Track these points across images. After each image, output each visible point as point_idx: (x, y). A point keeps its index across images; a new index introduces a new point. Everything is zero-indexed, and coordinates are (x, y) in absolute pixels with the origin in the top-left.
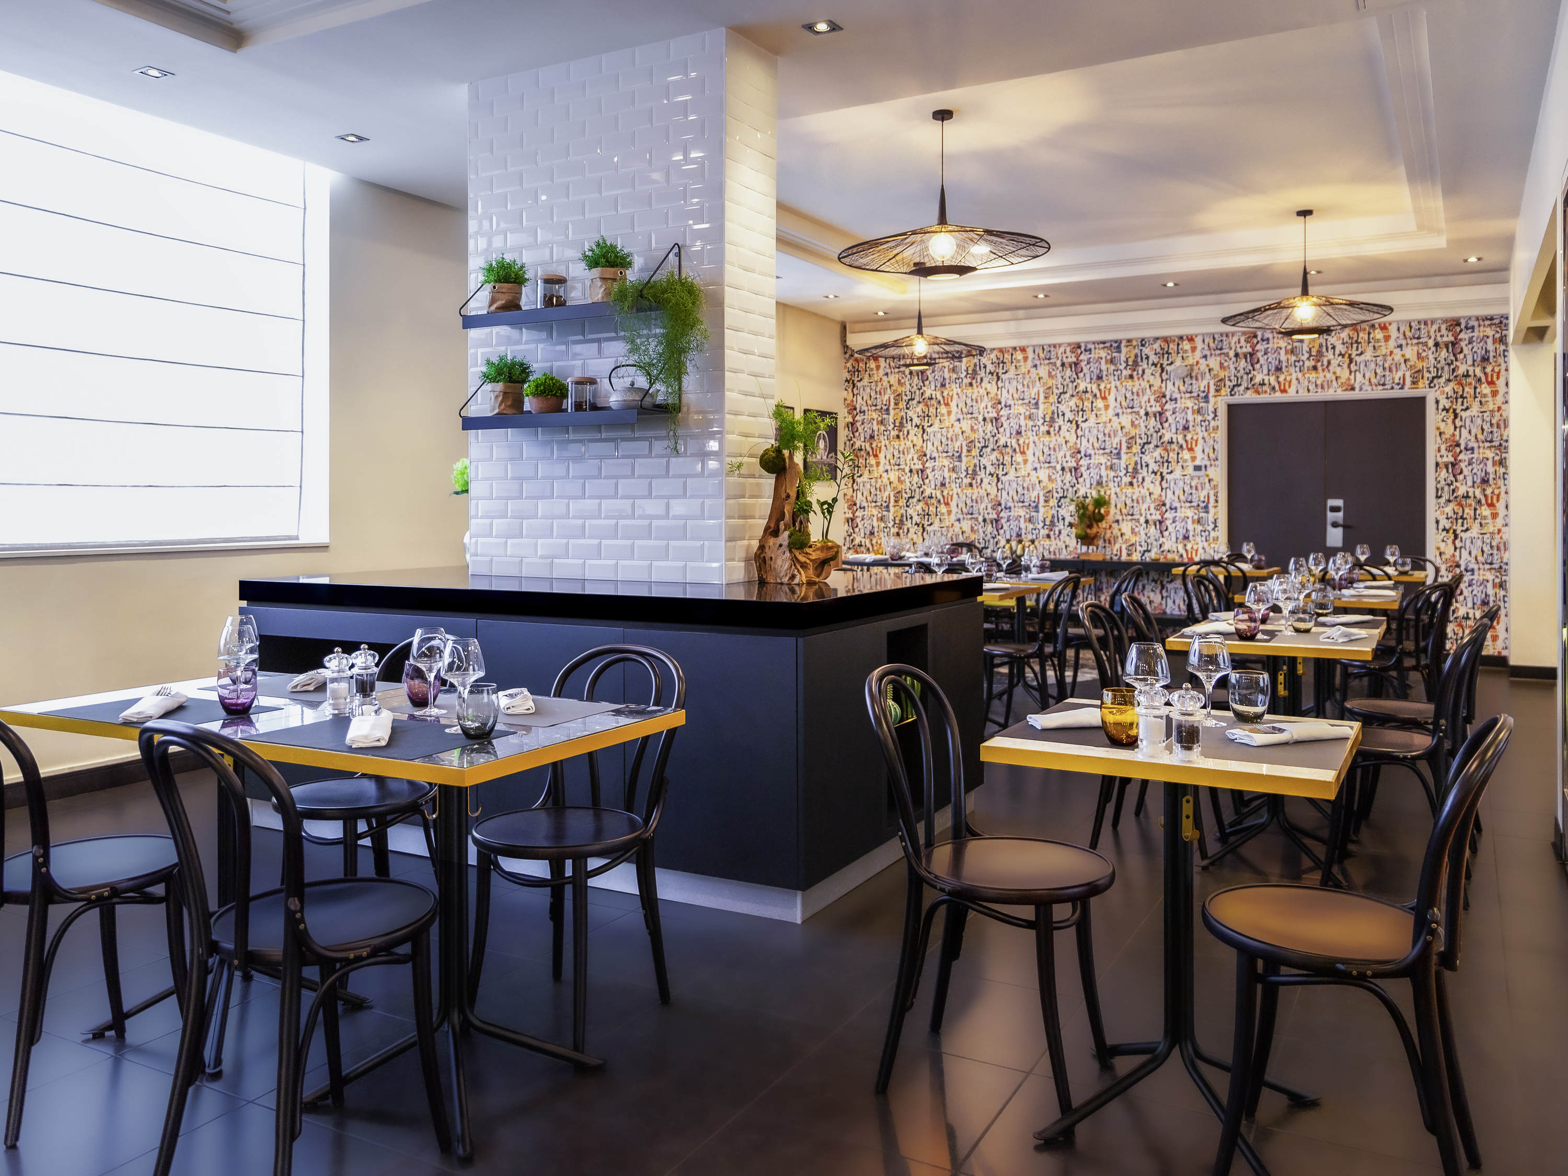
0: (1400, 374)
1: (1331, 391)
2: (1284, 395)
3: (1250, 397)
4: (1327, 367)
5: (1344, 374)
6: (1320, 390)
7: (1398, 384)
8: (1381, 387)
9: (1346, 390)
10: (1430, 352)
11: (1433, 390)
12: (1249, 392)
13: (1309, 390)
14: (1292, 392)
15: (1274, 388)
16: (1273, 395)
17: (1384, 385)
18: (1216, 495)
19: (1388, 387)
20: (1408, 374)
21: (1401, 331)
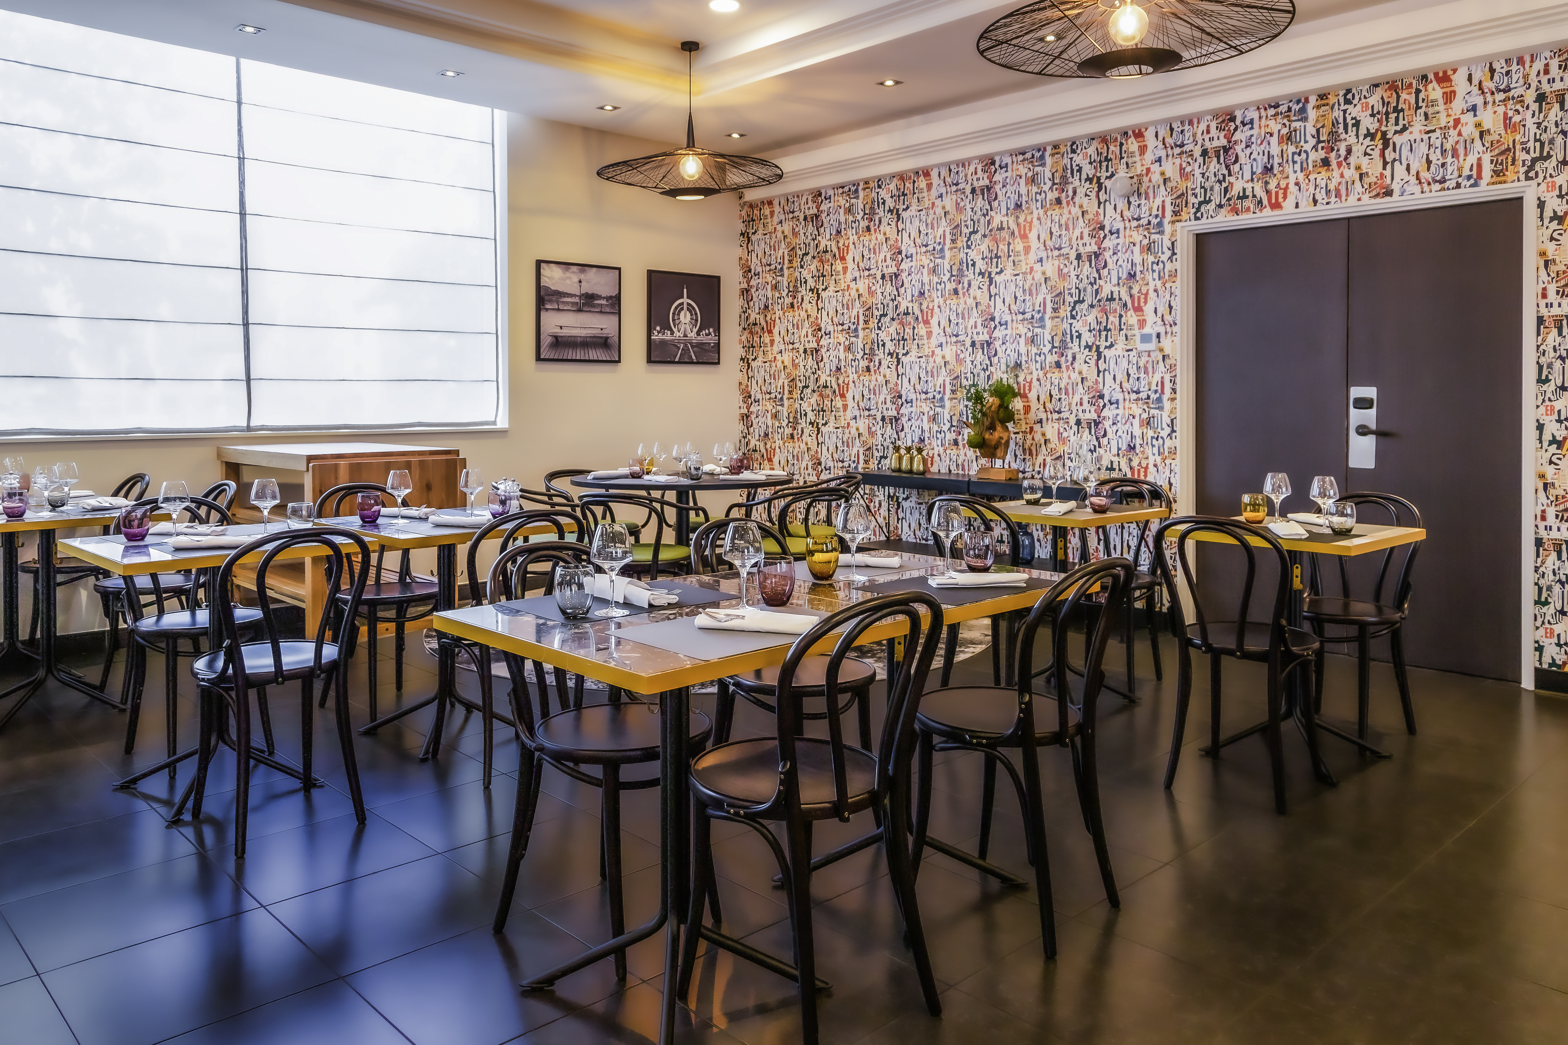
0: (1472, 159)
1: (1352, 199)
2: (1277, 212)
3: (1224, 221)
4: (1346, 159)
5: (1373, 167)
6: (1333, 199)
7: (1469, 177)
8: (1437, 186)
9: (1377, 195)
10: (1529, 113)
11: (1533, 183)
12: (1223, 211)
13: (1315, 202)
14: (1288, 205)
15: (1260, 202)
16: (1259, 214)
17: (1443, 181)
18: (1173, 382)
19: (1452, 184)
20: (1486, 158)
21: (1475, 81)
